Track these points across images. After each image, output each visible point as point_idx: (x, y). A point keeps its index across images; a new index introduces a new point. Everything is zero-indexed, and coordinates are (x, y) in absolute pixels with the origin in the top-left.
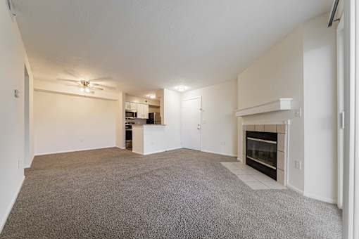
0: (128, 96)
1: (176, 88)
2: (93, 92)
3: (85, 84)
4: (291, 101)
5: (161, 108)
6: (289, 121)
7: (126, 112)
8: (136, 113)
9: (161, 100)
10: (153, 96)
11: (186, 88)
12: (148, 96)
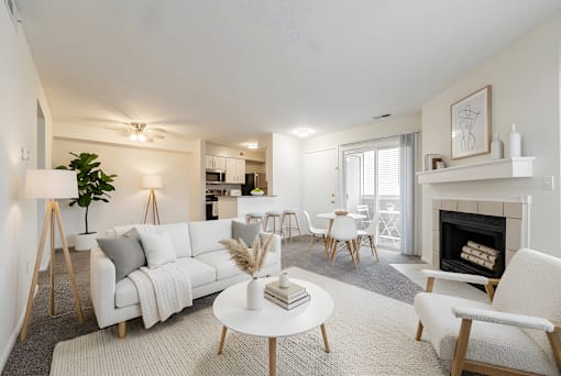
0: (210, 146)
1: (295, 131)
2: (151, 141)
3: (139, 128)
4: (534, 162)
5: (267, 166)
6: (529, 198)
7: (207, 173)
8: (224, 175)
9: (267, 151)
10: (253, 146)
11: (311, 131)
12: (245, 144)
